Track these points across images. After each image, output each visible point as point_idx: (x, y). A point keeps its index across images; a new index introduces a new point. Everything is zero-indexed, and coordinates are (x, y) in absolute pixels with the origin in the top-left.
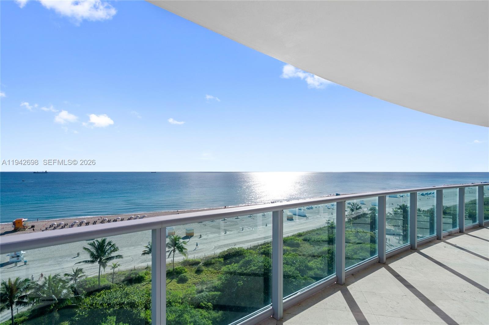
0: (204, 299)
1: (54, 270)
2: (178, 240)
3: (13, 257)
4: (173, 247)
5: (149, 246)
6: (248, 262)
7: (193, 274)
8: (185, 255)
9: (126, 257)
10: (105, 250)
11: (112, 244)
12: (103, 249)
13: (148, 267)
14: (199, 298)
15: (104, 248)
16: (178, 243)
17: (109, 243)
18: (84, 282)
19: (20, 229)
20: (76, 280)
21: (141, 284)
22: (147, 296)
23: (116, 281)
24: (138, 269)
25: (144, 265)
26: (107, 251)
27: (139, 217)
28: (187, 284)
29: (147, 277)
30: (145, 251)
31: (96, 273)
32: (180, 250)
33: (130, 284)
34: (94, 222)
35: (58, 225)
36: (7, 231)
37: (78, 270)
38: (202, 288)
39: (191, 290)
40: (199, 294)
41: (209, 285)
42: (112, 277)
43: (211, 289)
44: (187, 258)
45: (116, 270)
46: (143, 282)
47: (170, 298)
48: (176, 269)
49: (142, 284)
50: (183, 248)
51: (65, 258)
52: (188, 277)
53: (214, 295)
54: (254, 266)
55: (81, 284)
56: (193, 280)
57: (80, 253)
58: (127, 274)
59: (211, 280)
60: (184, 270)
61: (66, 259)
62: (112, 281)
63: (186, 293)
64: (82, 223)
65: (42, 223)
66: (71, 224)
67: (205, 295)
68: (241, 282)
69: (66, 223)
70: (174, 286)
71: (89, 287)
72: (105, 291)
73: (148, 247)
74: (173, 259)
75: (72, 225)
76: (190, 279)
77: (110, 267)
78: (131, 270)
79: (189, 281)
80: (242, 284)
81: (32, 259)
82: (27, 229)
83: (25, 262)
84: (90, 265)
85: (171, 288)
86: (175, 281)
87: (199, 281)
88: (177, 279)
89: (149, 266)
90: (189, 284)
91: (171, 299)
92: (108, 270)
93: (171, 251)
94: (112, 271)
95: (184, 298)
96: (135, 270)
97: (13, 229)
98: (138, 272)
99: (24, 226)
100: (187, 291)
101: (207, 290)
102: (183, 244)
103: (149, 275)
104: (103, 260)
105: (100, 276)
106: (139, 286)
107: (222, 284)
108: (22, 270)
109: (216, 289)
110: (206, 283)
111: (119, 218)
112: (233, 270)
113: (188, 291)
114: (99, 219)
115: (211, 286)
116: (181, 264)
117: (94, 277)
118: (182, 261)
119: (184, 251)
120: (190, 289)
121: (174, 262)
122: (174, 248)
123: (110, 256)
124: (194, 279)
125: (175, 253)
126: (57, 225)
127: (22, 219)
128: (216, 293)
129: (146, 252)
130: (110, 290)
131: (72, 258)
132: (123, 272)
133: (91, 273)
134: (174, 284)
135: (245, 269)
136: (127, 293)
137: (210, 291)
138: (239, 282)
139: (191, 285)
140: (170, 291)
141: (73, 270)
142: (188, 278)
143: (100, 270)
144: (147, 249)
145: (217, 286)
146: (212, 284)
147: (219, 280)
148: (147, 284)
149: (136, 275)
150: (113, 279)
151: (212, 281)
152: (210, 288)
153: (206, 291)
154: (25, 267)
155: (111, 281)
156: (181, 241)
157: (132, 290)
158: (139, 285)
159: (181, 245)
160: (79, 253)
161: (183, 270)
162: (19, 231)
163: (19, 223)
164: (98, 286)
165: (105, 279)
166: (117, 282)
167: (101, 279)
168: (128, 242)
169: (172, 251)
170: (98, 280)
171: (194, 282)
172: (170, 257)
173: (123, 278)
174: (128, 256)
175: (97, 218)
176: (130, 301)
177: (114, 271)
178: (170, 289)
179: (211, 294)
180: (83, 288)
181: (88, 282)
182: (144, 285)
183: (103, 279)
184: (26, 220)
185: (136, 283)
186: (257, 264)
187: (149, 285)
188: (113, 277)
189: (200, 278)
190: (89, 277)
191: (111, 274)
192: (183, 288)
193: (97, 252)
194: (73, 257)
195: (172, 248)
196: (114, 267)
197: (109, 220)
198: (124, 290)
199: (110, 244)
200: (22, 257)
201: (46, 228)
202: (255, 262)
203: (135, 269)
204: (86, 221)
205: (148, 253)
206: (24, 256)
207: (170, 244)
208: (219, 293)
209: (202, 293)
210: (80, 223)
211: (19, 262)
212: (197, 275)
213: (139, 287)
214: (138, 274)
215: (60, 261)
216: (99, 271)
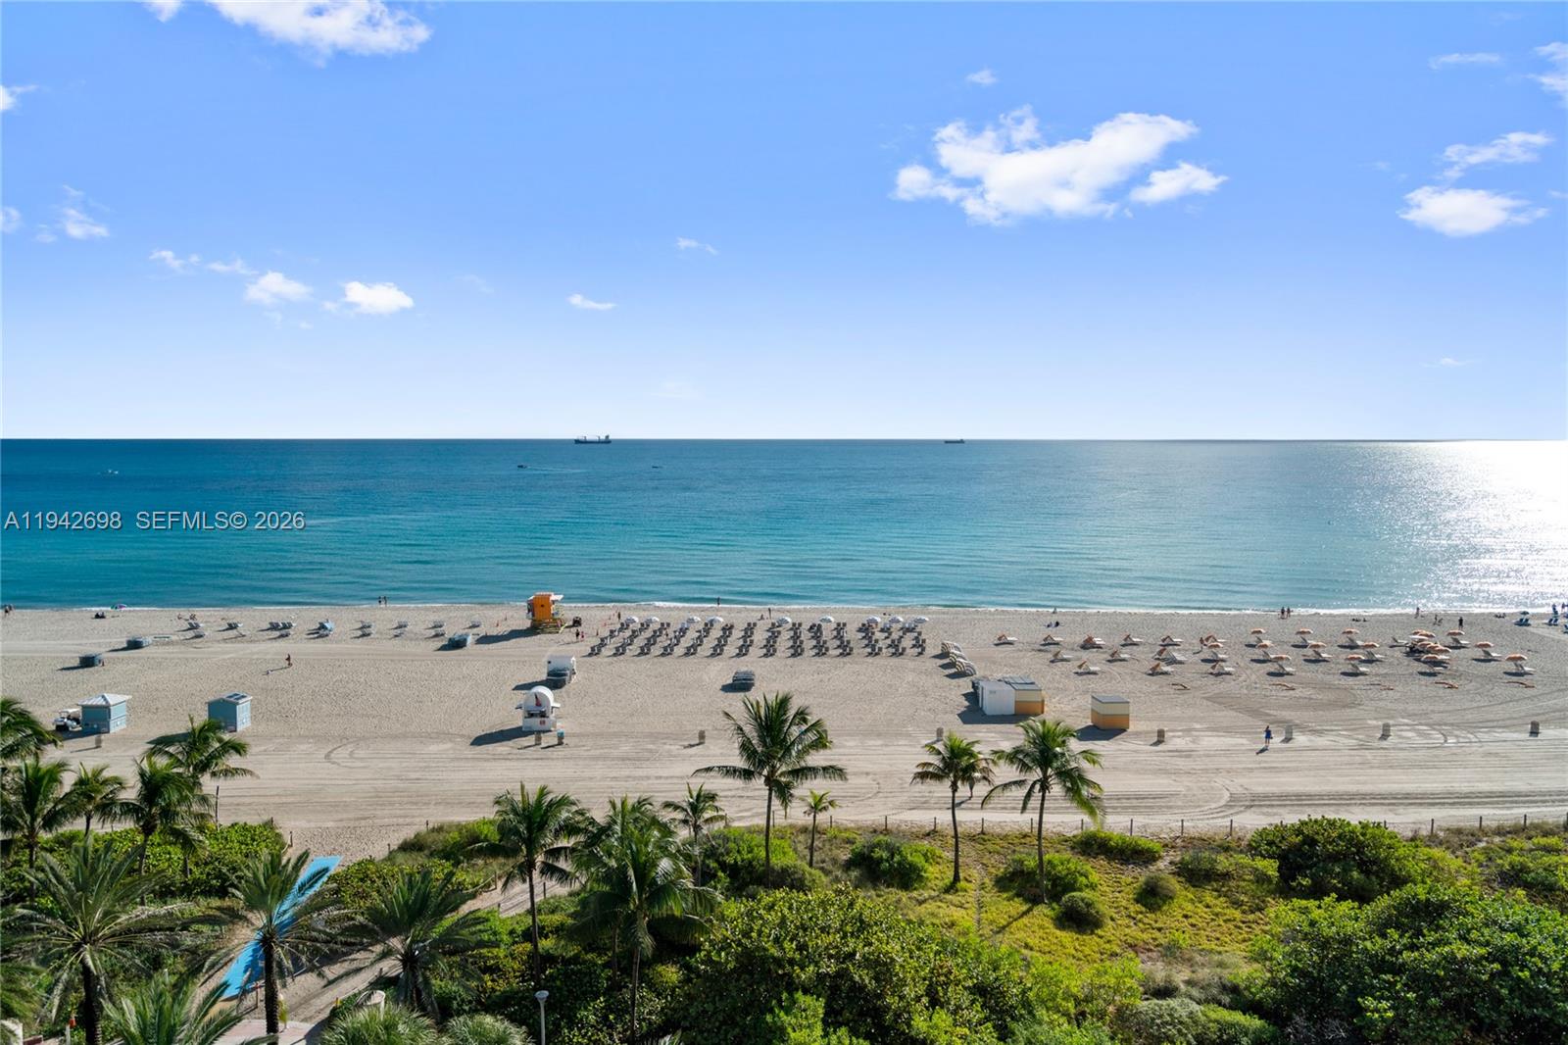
0: (1179, 1031)
1: (635, 778)
2: (1064, 742)
3: (531, 715)
4: (1038, 770)
5: (939, 746)
6: (1428, 914)
7: (1124, 903)
8: (1092, 812)
9: (855, 774)
10: (785, 739)
11: (809, 717)
12: (780, 730)
13: (934, 831)
14: (1158, 1021)
15: (785, 729)
16: (1063, 754)
17: (802, 713)
18: (721, 842)
19: (546, 627)
20: (697, 828)
21: (910, 894)
22: (937, 953)
23: (823, 862)
24: (899, 832)
25: (923, 818)
26: (793, 743)
27: (898, 621)
28: (1101, 941)
29: (931, 869)
30: (925, 764)
31: (758, 815)
32: (1069, 784)
33: (870, 885)
34: (749, 624)
35: (642, 625)
36: (514, 628)
37: (702, 793)
38: (1169, 976)
39: (1121, 974)
40: (1156, 1001)
41: (1204, 974)
42: (810, 841)
43: (1215, 991)
44: (1102, 823)
45: (822, 817)
46: (915, 889)
47: (1029, 985)
48: (1049, 862)
49: (915, 894)
50: (1081, 778)
51: (665, 744)
52: (1104, 908)
53: (1232, 1025)
54: (1464, 939)
55: (713, 846)
56: (1127, 931)
57: (706, 734)
58: (861, 842)
59: (1211, 951)
60: (1087, 877)
61: (667, 747)
62: (808, 858)
63: (1097, 981)
64: (712, 625)
65: (598, 613)
66: (680, 626)
67: (1184, 1014)
68: (1385, 1004)
69: (665, 621)
70: (1041, 933)
71: (736, 862)
72: (787, 894)
73: (939, 753)
74: (1036, 817)
75: (681, 629)
76: (1112, 919)
77: (803, 804)
78: (875, 831)
79: (1108, 930)
80: (1390, 1014)
81: (577, 730)
82: (562, 628)
83: (561, 737)
84: (739, 783)
85: (1029, 940)
86: (1044, 913)
87: (1155, 939)
88: (1055, 905)
89: (938, 828)
90: (1109, 942)
91: (1030, 989)
92: (797, 814)
93: (1033, 786)
94: (808, 820)
95: (1088, 999)
96: (886, 831)
97: (528, 624)
98: (898, 845)
99: (556, 617)
100: (1099, 974)
101: (1195, 992)
102: (1085, 765)
103: (938, 863)
104: (779, 772)
105: (771, 828)
106: (904, 899)
107: (1272, 983)
108: (552, 759)
109: (1236, 997)
110: (1189, 960)
111: (830, 621)
112: (1334, 929)
113: (1106, 973)
114: (762, 618)
115: (1216, 979)
116: (1073, 848)
117: (750, 830)
118: (1075, 832)
119: (1085, 792)
120: (1115, 967)
121: (1044, 833)
122: (1045, 773)
123: (803, 764)
124: (1128, 927)
125: (1047, 794)
126: (639, 626)
127: (550, 595)
128: (1237, 1017)
129: (931, 769)
130: (806, 895)
131: (685, 747)
132: (846, 830)
133: (741, 811)
134: (1041, 927)
135: (1405, 941)
136: (862, 921)
137: (1207, 1001)
138: (1369, 1002)
139: (1118, 951)
140: (1025, 952)
141: (690, 792)
142: (1103, 915)
143: (769, 807)
144: (935, 760)
145: (1247, 988)
146: (1219, 970)
147: (1256, 960)
148: (932, 898)
149: (893, 856)
150: (811, 849)
151: (1216, 957)
152: (1209, 985)
153: (1191, 998)
154: (560, 752)
155: (805, 856)
156: (1075, 745)
157: (880, 914)
158: (904, 895)
159: (1073, 765)
160: (704, 732)
161: (1081, 875)
162: (543, 632)
163: (542, 606)
164: (763, 865)
165: (785, 844)
166: (824, 865)
167: (774, 842)
168: (861, 719)
169: (1038, 787)
170: (764, 843)
171: (1130, 941)
172: (1029, 806)
173: (844, 855)
174: (862, 773)
175: (757, 611)
176: (872, 954)
177: (817, 822)
178: (1027, 946)
179: (1213, 1016)
180: (717, 861)
181: (731, 845)
182: (924, 901)
183: (778, 842)
184: (559, 597)
185: (893, 886)
186: (1486, 931)
187: (939, 904)
188: (813, 842)
189: (1160, 930)
190: (736, 824)
191: (804, 830)
192: (1080, 955)
193: (762, 739)
194: (686, 743)
195: (1037, 774)
196: (816, 807)
197: (794, 624)
198: (851, 905)
199: (805, 721)
200: (552, 717)
201: (612, 632)
202: (1469, 920)
203: (886, 829)
204: (721, 620)
205: (937, 776)
206: (557, 717)
207: (1027, 755)
208: (1255, 1023)
209: (1173, 1003)
210: (706, 625)
211: (544, 732)
212: (1144, 909)
213: (902, 905)
214: (900, 853)
215: (651, 751)
216: (766, 810)
